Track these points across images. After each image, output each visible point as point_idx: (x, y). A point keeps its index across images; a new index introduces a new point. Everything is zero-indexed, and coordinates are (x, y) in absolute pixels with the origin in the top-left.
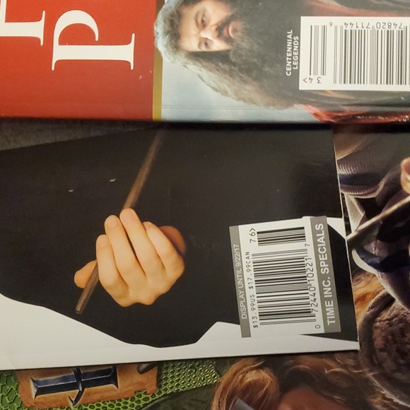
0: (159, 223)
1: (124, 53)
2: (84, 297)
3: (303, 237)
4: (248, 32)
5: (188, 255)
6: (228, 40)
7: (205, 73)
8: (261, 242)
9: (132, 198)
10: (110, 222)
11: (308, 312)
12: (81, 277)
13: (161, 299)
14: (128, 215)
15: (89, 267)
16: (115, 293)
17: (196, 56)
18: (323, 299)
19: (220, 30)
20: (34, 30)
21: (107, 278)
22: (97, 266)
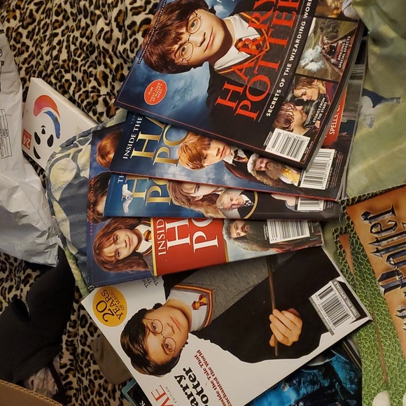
0: (286, 310)
1: (215, 242)
2: (276, 349)
3: (332, 290)
4: (251, 228)
5: (301, 316)
6: (246, 232)
7: (240, 244)
8: (321, 298)
9: (273, 306)
10: (271, 317)
11: (347, 314)
12: (272, 343)
13: (301, 336)
14: (275, 312)
15: (272, 338)
16: (284, 343)
17: (236, 239)
18: (349, 308)
19: (243, 229)
20: (187, 240)
21: (280, 338)
22: (275, 337)
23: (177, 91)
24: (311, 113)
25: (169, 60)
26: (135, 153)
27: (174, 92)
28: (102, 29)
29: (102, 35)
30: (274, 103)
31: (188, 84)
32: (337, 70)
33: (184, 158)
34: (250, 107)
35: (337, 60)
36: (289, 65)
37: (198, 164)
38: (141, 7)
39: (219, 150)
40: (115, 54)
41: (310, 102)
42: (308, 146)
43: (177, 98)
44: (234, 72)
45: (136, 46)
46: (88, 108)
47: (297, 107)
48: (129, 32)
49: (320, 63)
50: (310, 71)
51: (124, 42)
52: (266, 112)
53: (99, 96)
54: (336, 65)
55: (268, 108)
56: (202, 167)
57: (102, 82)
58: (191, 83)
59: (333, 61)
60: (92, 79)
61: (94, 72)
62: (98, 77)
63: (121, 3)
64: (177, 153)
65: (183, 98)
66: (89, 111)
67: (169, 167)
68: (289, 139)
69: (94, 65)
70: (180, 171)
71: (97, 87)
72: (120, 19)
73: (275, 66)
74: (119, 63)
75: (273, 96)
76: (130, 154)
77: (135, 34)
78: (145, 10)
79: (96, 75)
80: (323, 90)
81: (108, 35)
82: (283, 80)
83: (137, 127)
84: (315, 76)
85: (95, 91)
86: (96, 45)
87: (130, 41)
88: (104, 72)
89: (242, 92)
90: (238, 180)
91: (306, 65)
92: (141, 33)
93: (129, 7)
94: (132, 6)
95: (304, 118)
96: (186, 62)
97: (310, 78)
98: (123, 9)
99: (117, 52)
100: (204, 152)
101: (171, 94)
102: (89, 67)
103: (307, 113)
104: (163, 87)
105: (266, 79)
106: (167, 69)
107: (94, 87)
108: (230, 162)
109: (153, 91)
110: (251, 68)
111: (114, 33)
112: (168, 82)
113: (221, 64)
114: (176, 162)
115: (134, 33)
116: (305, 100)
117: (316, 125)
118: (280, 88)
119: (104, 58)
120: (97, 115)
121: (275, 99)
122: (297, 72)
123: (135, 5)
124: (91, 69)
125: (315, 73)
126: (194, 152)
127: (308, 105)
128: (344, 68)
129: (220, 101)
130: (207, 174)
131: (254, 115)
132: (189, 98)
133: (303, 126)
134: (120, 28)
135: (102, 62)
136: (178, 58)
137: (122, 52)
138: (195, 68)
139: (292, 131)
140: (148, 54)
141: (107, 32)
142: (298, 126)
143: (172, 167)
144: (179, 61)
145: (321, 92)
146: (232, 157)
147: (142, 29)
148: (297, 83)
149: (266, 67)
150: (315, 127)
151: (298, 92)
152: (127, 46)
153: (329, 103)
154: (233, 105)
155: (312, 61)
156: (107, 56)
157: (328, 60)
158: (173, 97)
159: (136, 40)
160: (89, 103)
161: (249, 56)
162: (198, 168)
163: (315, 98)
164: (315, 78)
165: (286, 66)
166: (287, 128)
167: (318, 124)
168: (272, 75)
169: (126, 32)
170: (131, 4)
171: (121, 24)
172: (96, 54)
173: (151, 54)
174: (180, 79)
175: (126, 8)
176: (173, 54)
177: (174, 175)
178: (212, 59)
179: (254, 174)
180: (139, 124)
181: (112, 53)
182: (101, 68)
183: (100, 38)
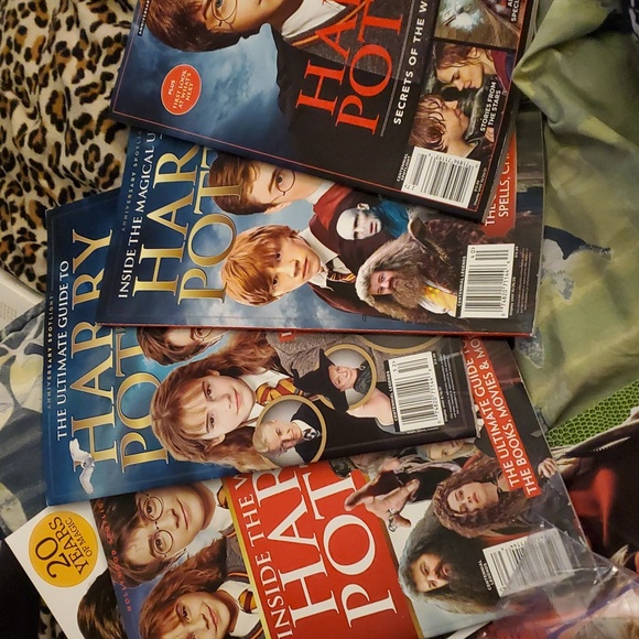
6: (445, 578)
17: (430, 593)
19: (438, 573)
23: (220, 85)
24: (474, 115)
25: (194, 24)
26: (139, 286)
27: (216, 88)
28: (24, 127)
29: (27, 139)
30: (403, 97)
31: (238, 68)
32: (509, 25)
33: (235, 287)
34: (361, 107)
35: (508, 6)
36: (420, 22)
37: (264, 295)
38: (94, 85)
39: (297, 263)
40: (56, 171)
41: (468, 92)
42: (479, 178)
43: (224, 98)
44: (319, 41)
45: (97, 159)
46: (16, 268)
47: (447, 103)
48: (79, 134)
49: (476, 14)
50: (459, 31)
51: (72, 150)
52: (393, 116)
53: (36, 247)
54: (506, 17)
55: (395, 108)
56: (271, 298)
57: (37, 220)
58: (243, 67)
59: (499, 8)
60: (17, 215)
61: (18, 201)
62: (28, 211)
63: (55, 79)
64: (220, 278)
65: (233, 98)
66: (18, 274)
67: (210, 304)
68: (441, 165)
69: (17, 190)
70: (232, 311)
71: (29, 229)
72: (57, 108)
73: (396, 25)
74: (66, 186)
75: (401, 84)
76: (131, 287)
77: (91, 138)
78: (103, 91)
79: (23, 208)
80: (490, 66)
81: (38, 138)
82: (414, 52)
83: (134, 237)
84: (470, 41)
85: (27, 236)
86: (16, 154)
87: (82, 149)
88: (38, 204)
89: (341, 79)
90: (343, 315)
91: (451, 19)
92: (102, 135)
93: (73, 88)
94: (77, 86)
95: (465, 125)
96: (228, 27)
97: (463, 45)
98: (61, 90)
99: (60, 167)
100: (271, 271)
101: (210, 90)
102: (7, 194)
103: (468, 114)
104: (194, 79)
105: (381, 52)
106: (195, 42)
107: (22, 231)
108: (323, 285)
109: (176, 89)
110: (351, 30)
111: (48, 136)
112: (200, 67)
113: (294, 25)
114: (221, 294)
115: (89, 135)
116: (460, 89)
117: (487, 136)
118: (410, 68)
119: (36, 178)
120: (37, 281)
121: (406, 90)
122: (437, 35)
123: (83, 83)
124: (12, 198)
125: (470, 35)
126: (252, 272)
127: (466, 97)
128: (521, 21)
129: (303, 100)
130: (284, 311)
131: (371, 124)
132: (245, 97)
133: (465, 139)
134: (59, 124)
135: (33, 186)
136: (212, 21)
137: (69, 168)
138: (246, 37)
139: (445, 151)
140: (154, 15)
141: (34, 133)
142: (455, 139)
143: (215, 305)
144: (214, 25)
145: (486, 71)
146: (325, 275)
147: (104, 127)
148: (440, 56)
149: (379, 28)
150: (487, 142)
151: (445, 74)
152: (79, 157)
153: (505, 92)
154: (330, 106)
155: (461, 11)
156: (41, 175)
157: (490, 6)
158: (215, 98)
159: (95, 148)
160: (17, 259)
161: (343, 8)
162: (264, 301)
163: (477, 83)
164: (473, 45)
165: (414, 25)
166: (436, 145)
167: (490, 134)
168: (394, 43)
169: (73, 134)
170: (75, 81)
171: (60, 116)
172: (17, 169)
173: (160, 14)
174: (223, 61)
175: (67, 90)
176: (201, 13)
177: (221, 318)
178: (276, 18)
179: (371, 302)
180: (138, 230)
181: (50, 170)
182: (32, 196)
183: (22, 144)
